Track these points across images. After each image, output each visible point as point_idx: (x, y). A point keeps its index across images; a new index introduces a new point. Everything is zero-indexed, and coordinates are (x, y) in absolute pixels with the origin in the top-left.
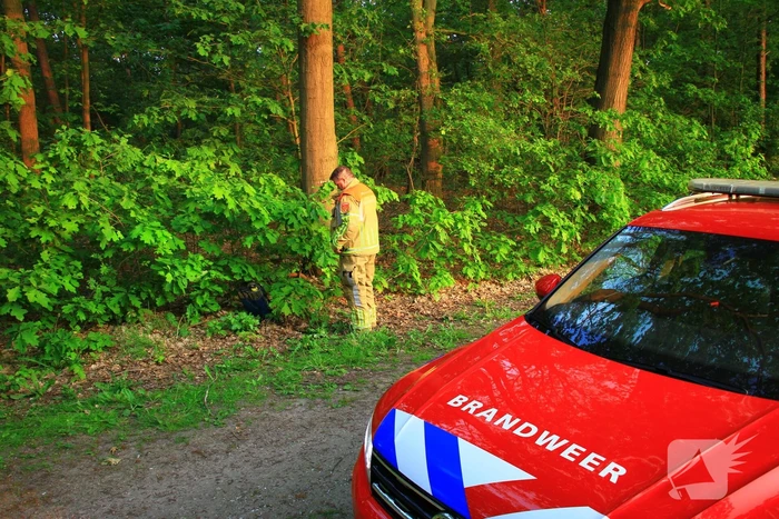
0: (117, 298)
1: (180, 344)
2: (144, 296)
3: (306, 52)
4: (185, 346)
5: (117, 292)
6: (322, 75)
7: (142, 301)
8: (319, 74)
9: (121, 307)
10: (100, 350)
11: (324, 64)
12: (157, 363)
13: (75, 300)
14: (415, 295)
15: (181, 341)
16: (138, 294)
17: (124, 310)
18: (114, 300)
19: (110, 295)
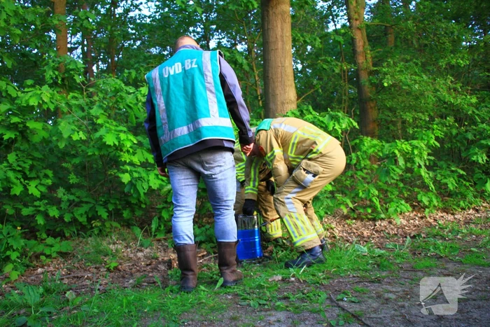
0: (85, 208)
1: (140, 254)
2: (111, 207)
3: (268, 11)
4: (144, 256)
5: (87, 203)
6: (282, 29)
7: (108, 211)
8: (279, 29)
9: (88, 217)
10: (54, 255)
11: (284, 21)
12: (108, 270)
13: (37, 203)
14: (374, 220)
15: (141, 251)
16: (105, 205)
17: (89, 220)
18: (82, 210)
19: (78, 205)
